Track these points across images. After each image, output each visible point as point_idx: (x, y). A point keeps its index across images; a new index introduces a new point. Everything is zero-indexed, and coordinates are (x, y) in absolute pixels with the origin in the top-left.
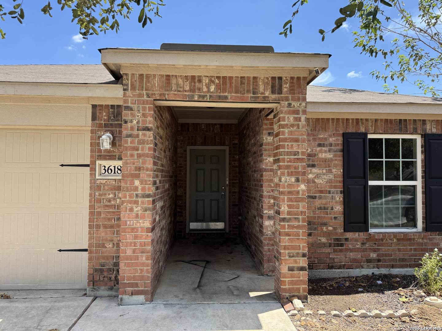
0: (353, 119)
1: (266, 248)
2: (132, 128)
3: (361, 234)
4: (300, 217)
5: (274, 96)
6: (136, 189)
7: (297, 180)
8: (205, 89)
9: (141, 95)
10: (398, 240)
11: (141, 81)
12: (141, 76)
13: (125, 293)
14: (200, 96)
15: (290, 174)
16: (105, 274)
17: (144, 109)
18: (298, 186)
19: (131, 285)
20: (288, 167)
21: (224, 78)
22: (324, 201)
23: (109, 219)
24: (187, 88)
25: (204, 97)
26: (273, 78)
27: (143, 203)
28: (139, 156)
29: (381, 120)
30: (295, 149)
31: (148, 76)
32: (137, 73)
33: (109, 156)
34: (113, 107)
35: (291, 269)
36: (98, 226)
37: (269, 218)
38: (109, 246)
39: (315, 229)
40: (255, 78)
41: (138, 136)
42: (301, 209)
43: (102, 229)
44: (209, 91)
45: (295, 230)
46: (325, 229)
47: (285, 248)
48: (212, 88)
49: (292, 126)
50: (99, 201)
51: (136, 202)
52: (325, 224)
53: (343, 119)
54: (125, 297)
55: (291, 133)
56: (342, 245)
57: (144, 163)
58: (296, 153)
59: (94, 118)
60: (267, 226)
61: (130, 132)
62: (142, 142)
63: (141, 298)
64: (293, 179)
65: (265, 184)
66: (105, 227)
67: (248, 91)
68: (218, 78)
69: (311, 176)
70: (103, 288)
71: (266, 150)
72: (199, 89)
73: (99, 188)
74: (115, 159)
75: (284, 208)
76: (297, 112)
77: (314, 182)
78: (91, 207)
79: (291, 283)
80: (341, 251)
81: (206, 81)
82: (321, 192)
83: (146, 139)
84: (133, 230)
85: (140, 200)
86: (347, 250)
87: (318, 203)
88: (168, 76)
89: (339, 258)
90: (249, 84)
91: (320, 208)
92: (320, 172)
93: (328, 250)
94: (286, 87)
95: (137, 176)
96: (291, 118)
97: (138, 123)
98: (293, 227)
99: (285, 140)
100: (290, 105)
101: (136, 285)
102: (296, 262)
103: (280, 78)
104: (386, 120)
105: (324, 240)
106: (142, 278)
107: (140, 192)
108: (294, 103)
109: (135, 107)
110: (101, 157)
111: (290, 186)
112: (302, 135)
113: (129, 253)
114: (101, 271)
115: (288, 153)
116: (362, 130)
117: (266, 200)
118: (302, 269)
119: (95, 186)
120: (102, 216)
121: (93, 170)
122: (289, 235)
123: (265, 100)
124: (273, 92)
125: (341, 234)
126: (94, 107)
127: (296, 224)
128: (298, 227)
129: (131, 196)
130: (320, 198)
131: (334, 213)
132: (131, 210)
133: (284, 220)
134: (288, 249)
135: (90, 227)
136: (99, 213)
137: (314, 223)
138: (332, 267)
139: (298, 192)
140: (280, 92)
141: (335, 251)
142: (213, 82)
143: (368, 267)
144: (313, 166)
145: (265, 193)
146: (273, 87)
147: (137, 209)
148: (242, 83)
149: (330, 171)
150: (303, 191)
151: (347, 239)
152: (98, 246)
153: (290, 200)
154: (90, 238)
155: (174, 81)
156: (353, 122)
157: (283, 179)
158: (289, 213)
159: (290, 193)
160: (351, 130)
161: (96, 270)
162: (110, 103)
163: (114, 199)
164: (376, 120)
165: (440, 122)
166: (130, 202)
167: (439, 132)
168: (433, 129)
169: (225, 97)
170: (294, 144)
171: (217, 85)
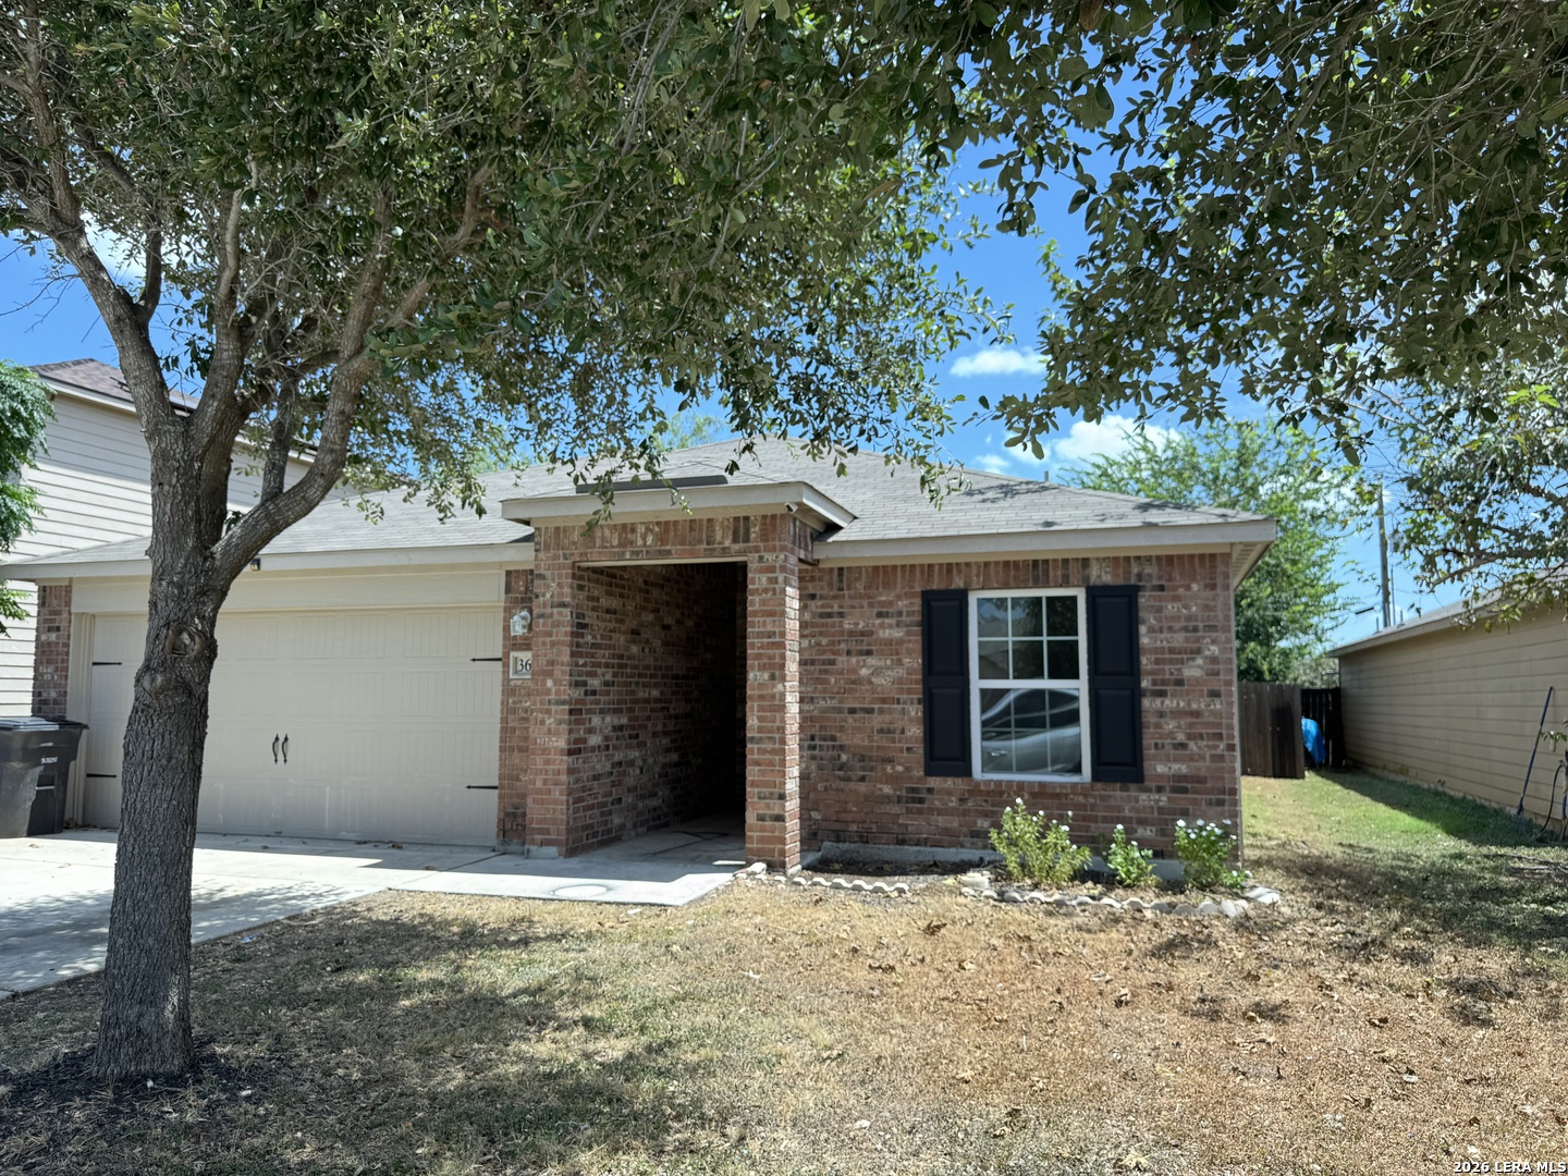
0: (941, 565)
2: (545, 605)
3: (959, 781)
4: (776, 736)
5: (736, 547)
6: (548, 691)
7: (772, 678)
8: (640, 542)
9: (556, 557)
11: (557, 538)
12: (557, 529)
13: (533, 842)
14: (633, 553)
15: (762, 668)
17: (560, 576)
18: (774, 686)
19: (541, 831)
20: (758, 656)
21: (667, 523)
22: (887, 717)
24: (615, 542)
25: (637, 553)
26: (737, 519)
27: (557, 712)
28: (553, 644)
30: (769, 628)
31: (566, 530)
32: (552, 526)
33: (522, 645)
34: (525, 573)
35: (761, 818)
40: (709, 520)
41: (551, 615)
42: (777, 724)
43: (516, 753)
44: (645, 544)
45: (768, 756)
46: (889, 769)
48: (650, 540)
49: (766, 591)
51: (548, 712)
52: (890, 761)
53: (922, 566)
54: (533, 848)
55: (763, 602)
56: (921, 801)
57: (559, 654)
58: (770, 635)
59: (508, 590)
61: (542, 611)
62: (557, 624)
63: (553, 850)
64: (766, 676)
66: (520, 749)
67: (700, 541)
68: (658, 523)
72: (632, 543)
73: (513, 692)
75: (754, 721)
76: (771, 569)
77: (870, 682)
78: (504, 720)
79: (762, 840)
80: (920, 812)
81: (641, 529)
82: (884, 700)
83: (562, 619)
84: (545, 751)
85: (553, 708)
86: (931, 811)
87: (877, 721)
88: (590, 525)
89: (914, 824)
90: (701, 530)
91: (881, 731)
92: (881, 663)
93: (896, 809)
94: (755, 531)
95: (550, 674)
96: (764, 580)
97: (552, 596)
98: (765, 751)
99: (755, 613)
100: (761, 558)
101: (547, 832)
102: (768, 807)
103: (747, 519)
104: (1007, 564)
105: (887, 790)
106: (554, 821)
107: (553, 697)
108: (767, 556)
109: (548, 574)
110: (513, 647)
111: (761, 686)
113: (539, 784)
114: (507, 816)
115: (760, 635)
116: (958, 583)
118: (778, 819)
119: (509, 690)
120: (517, 733)
121: (506, 666)
122: (759, 765)
123: (725, 551)
124: (735, 540)
125: (920, 780)
127: (769, 746)
128: (773, 751)
129: (542, 703)
130: (881, 711)
131: (908, 740)
132: (543, 722)
134: (758, 786)
135: (502, 749)
136: (514, 730)
137: (871, 759)
138: (902, 842)
139: (773, 696)
140: (747, 539)
141: (909, 811)
142: (651, 530)
143: (974, 846)
144: (869, 653)
146: (736, 532)
147: (549, 721)
148: (692, 529)
149: (899, 662)
150: (780, 693)
151: (930, 791)
153: (761, 709)
154: (502, 766)
155: (598, 533)
157: (751, 676)
158: (760, 730)
159: (761, 697)
160: (936, 584)
164: (986, 564)
165: (1120, 562)
166: (541, 711)
167: (1121, 582)
168: (1103, 576)
169: (669, 553)
170: (768, 620)
171: (656, 535)
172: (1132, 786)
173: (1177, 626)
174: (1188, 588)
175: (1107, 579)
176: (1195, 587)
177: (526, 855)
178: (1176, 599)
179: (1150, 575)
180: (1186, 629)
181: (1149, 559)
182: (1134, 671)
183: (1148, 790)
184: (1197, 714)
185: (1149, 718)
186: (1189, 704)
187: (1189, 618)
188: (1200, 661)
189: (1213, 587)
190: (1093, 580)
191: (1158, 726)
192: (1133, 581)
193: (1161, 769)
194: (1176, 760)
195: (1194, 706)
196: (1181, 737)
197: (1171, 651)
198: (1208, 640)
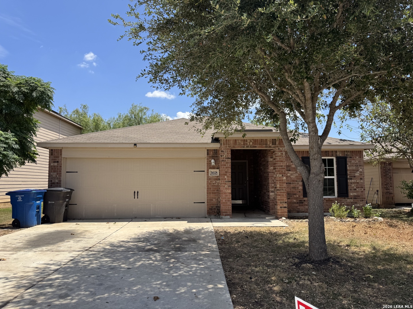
0: (306, 151)
1: (271, 204)
2: (224, 158)
4: (284, 189)
5: (273, 146)
6: (225, 179)
7: (283, 176)
8: (248, 144)
9: (226, 147)
10: (327, 201)
11: (227, 142)
12: (227, 140)
13: (223, 215)
14: (247, 146)
15: (280, 174)
16: (213, 210)
17: (228, 151)
18: (283, 178)
19: (225, 212)
20: (279, 171)
21: (255, 140)
22: (294, 185)
23: (214, 190)
24: (242, 144)
25: (248, 147)
26: (273, 140)
27: (228, 184)
28: (226, 168)
30: (281, 165)
31: (229, 140)
32: (225, 139)
33: (213, 168)
34: (214, 150)
35: (281, 207)
36: (210, 193)
37: (272, 192)
38: (214, 200)
39: (291, 196)
40: (266, 139)
41: (225, 161)
42: (284, 186)
43: (211, 194)
44: (250, 144)
45: (282, 193)
46: (295, 196)
47: (279, 200)
48: (251, 143)
49: (280, 156)
50: (210, 184)
51: (226, 184)
52: (295, 194)
53: (301, 151)
55: (280, 159)
56: (302, 203)
57: (228, 170)
58: (282, 166)
59: (208, 154)
60: (271, 195)
61: (223, 159)
62: (227, 163)
63: (229, 217)
64: (281, 175)
65: (270, 178)
66: (213, 193)
67: (264, 144)
68: (253, 140)
69: (289, 175)
70: (212, 215)
71: (270, 164)
72: (246, 144)
73: (210, 179)
74: (215, 169)
75: (278, 186)
76: (282, 151)
77: (290, 177)
78: (208, 186)
79: (282, 212)
80: (302, 205)
81: (249, 141)
82: (293, 181)
83: (228, 162)
84: (225, 193)
85: (227, 183)
86: (305, 205)
87: (292, 185)
88: (235, 140)
89: (301, 208)
90: (264, 142)
91: (293, 188)
92: (292, 173)
93: (297, 205)
94: (277, 143)
95: (226, 175)
96: (280, 154)
97: (226, 156)
98: (281, 192)
99: (278, 161)
100: (279, 149)
101: (227, 212)
103: (275, 139)
105: (295, 201)
106: (228, 210)
107: (227, 180)
108: (280, 148)
109: (224, 151)
110: (210, 168)
111: (280, 178)
112: (284, 159)
113: (224, 201)
114: (212, 209)
115: (279, 166)
116: (308, 155)
117: (270, 185)
118: (285, 207)
119: (209, 179)
120: (212, 189)
121: (208, 172)
122: (280, 195)
123: (270, 147)
124: (273, 144)
125: (302, 198)
126: (208, 150)
127: (282, 191)
128: (283, 192)
129: (224, 182)
130: (293, 183)
131: (299, 190)
132: (224, 186)
133: (278, 190)
134: (280, 200)
135: (207, 193)
136: (210, 188)
137: (291, 194)
138: (298, 212)
139: (283, 180)
140: (275, 144)
141: (300, 205)
142: (251, 141)
144: (290, 170)
145: (270, 182)
146: (273, 142)
147: (226, 186)
148: (261, 141)
149: (297, 172)
150: (285, 179)
151: (304, 201)
152: (210, 200)
153: (280, 183)
154: (208, 197)
155: (238, 141)
157: (277, 175)
158: (280, 188)
159: (280, 180)
160: (305, 155)
161: (210, 209)
162: (213, 149)
163: (216, 183)
165: (343, 152)
166: (224, 184)
167: (343, 156)
168: (340, 155)
169: (256, 147)
170: (281, 163)
171: (253, 142)
172: (346, 198)
173: (354, 165)
174: (356, 157)
175: (341, 155)
176: (357, 157)
177: (222, 218)
178: (354, 160)
179: (349, 155)
180: (356, 166)
181: (348, 151)
182: (346, 174)
183: (349, 199)
184: (358, 183)
185: (349, 184)
186: (356, 181)
187: (356, 164)
188: (358, 172)
189: (361, 157)
190: (338, 155)
191: (351, 185)
192: (346, 156)
193: (351, 194)
194: (354, 192)
195: (357, 181)
196: (355, 188)
197: (353, 170)
198: (360, 168)
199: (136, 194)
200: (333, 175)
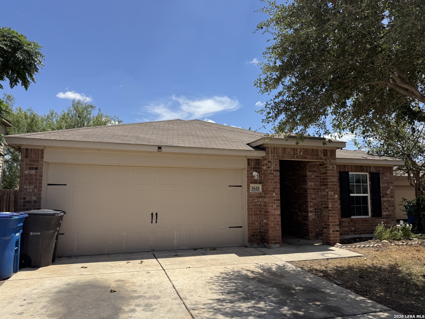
2: (271, 170)
3: (348, 219)
4: (336, 209)
5: (324, 157)
7: (334, 193)
8: (299, 154)
9: (274, 156)
11: (274, 150)
12: (274, 148)
13: (272, 243)
14: (297, 157)
15: (332, 191)
16: (255, 237)
17: (276, 162)
18: (335, 196)
19: (274, 240)
20: (331, 188)
21: (306, 149)
23: (256, 211)
24: (292, 153)
26: (324, 150)
27: (277, 203)
28: (274, 182)
29: (354, 166)
30: (333, 180)
31: (277, 148)
32: (273, 147)
33: (255, 182)
35: (333, 231)
36: (252, 215)
37: (311, 212)
38: (256, 223)
40: (317, 150)
41: (273, 174)
42: (336, 206)
44: (300, 155)
45: (334, 215)
48: (301, 153)
49: (332, 170)
50: (251, 203)
51: (274, 203)
53: (339, 165)
54: (272, 245)
55: (331, 173)
57: (276, 185)
58: (333, 182)
59: (249, 164)
60: (310, 216)
61: (270, 172)
62: (275, 176)
63: (278, 245)
64: (333, 193)
66: (255, 215)
67: (315, 155)
68: (303, 149)
70: (255, 243)
71: (308, 179)
72: (297, 154)
73: (251, 197)
74: (257, 183)
75: (330, 205)
76: (333, 164)
78: (248, 205)
79: (334, 237)
80: (340, 227)
81: (299, 150)
83: (277, 175)
84: (274, 215)
85: (275, 202)
88: (284, 148)
90: (315, 152)
94: (329, 154)
95: (274, 191)
96: (331, 167)
97: (273, 168)
99: (329, 176)
101: (276, 240)
102: (335, 228)
103: (326, 150)
104: (356, 166)
106: (278, 236)
107: (275, 198)
108: (332, 160)
109: (272, 161)
110: (252, 183)
111: (332, 196)
112: (335, 174)
113: (272, 225)
114: (254, 235)
115: (331, 182)
116: (347, 170)
118: (337, 231)
119: (250, 196)
120: (253, 210)
121: (248, 188)
122: (332, 217)
123: (321, 158)
124: (324, 156)
125: (341, 219)
126: (248, 159)
127: (334, 212)
128: (335, 213)
129: (272, 200)
132: (272, 206)
133: (330, 210)
134: (332, 223)
135: (248, 215)
136: (252, 209)
139: (335, 198)
140: (327, 156)
142: (302, 151)
143: (351, 234)
146: (324, 154)
147: (275, 206)
148: (312, 152)
150: (337, 198)
151: (343, 221)
152: (252, 223)
153: (332, 202)
154: (248, 220)
155: (287, 150)
156: (343, 166)
157: (329, 193)
158: (332, 207)
159: (332, 199)
160: (342, 170)
161: (252, 235)
162: (255, 158)
163: (258, 202)
164: (352, 166)
165: (376, 167)
166: (272, 203)
167: (376, 172)
168: (373, 170)
169: (306, 158)
170: (333, 178)
171: (303, 152)
172: (380, 218)
173: (386, 182)
174: (387, 174)
175: (374, 171)
176: (388, 174)
177: (270, 248)
178: (385, 176)
179: (381, 171)
180: (387, 183)
181: (381, 167)
182: (380, 192)
183: (382, 218)
184: (389, 201)
185: (382, 202)
186: (388, 199)
187: (387, 180)
188: (389, 190)
189: (391, 174)
190: (372, 171)
191: (384, 204)
192: (378, 172)
193: (384, 213)
194: (386, 212)
195: (389, 200)
196: (387, 206)
197: (385, 187)
198: (390, 185)
199: (154, 217)
200: (367, 193)
